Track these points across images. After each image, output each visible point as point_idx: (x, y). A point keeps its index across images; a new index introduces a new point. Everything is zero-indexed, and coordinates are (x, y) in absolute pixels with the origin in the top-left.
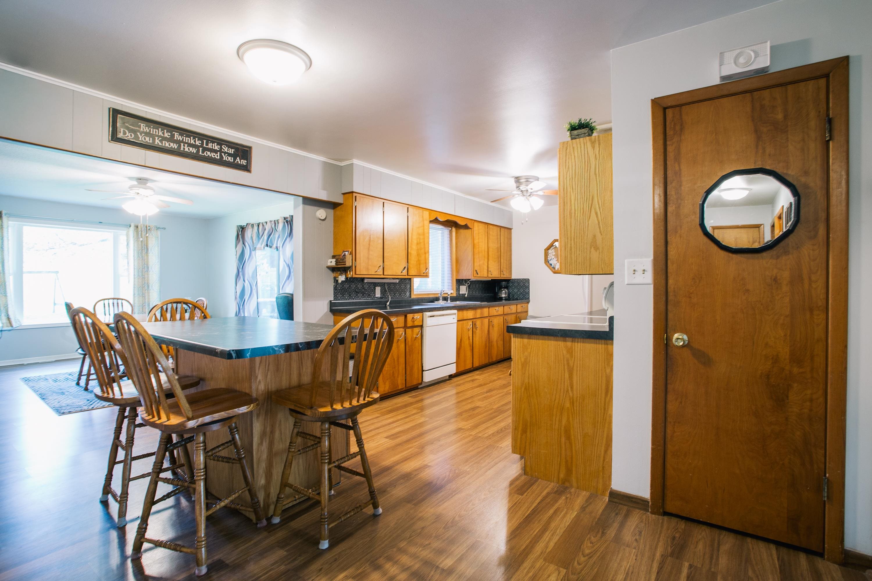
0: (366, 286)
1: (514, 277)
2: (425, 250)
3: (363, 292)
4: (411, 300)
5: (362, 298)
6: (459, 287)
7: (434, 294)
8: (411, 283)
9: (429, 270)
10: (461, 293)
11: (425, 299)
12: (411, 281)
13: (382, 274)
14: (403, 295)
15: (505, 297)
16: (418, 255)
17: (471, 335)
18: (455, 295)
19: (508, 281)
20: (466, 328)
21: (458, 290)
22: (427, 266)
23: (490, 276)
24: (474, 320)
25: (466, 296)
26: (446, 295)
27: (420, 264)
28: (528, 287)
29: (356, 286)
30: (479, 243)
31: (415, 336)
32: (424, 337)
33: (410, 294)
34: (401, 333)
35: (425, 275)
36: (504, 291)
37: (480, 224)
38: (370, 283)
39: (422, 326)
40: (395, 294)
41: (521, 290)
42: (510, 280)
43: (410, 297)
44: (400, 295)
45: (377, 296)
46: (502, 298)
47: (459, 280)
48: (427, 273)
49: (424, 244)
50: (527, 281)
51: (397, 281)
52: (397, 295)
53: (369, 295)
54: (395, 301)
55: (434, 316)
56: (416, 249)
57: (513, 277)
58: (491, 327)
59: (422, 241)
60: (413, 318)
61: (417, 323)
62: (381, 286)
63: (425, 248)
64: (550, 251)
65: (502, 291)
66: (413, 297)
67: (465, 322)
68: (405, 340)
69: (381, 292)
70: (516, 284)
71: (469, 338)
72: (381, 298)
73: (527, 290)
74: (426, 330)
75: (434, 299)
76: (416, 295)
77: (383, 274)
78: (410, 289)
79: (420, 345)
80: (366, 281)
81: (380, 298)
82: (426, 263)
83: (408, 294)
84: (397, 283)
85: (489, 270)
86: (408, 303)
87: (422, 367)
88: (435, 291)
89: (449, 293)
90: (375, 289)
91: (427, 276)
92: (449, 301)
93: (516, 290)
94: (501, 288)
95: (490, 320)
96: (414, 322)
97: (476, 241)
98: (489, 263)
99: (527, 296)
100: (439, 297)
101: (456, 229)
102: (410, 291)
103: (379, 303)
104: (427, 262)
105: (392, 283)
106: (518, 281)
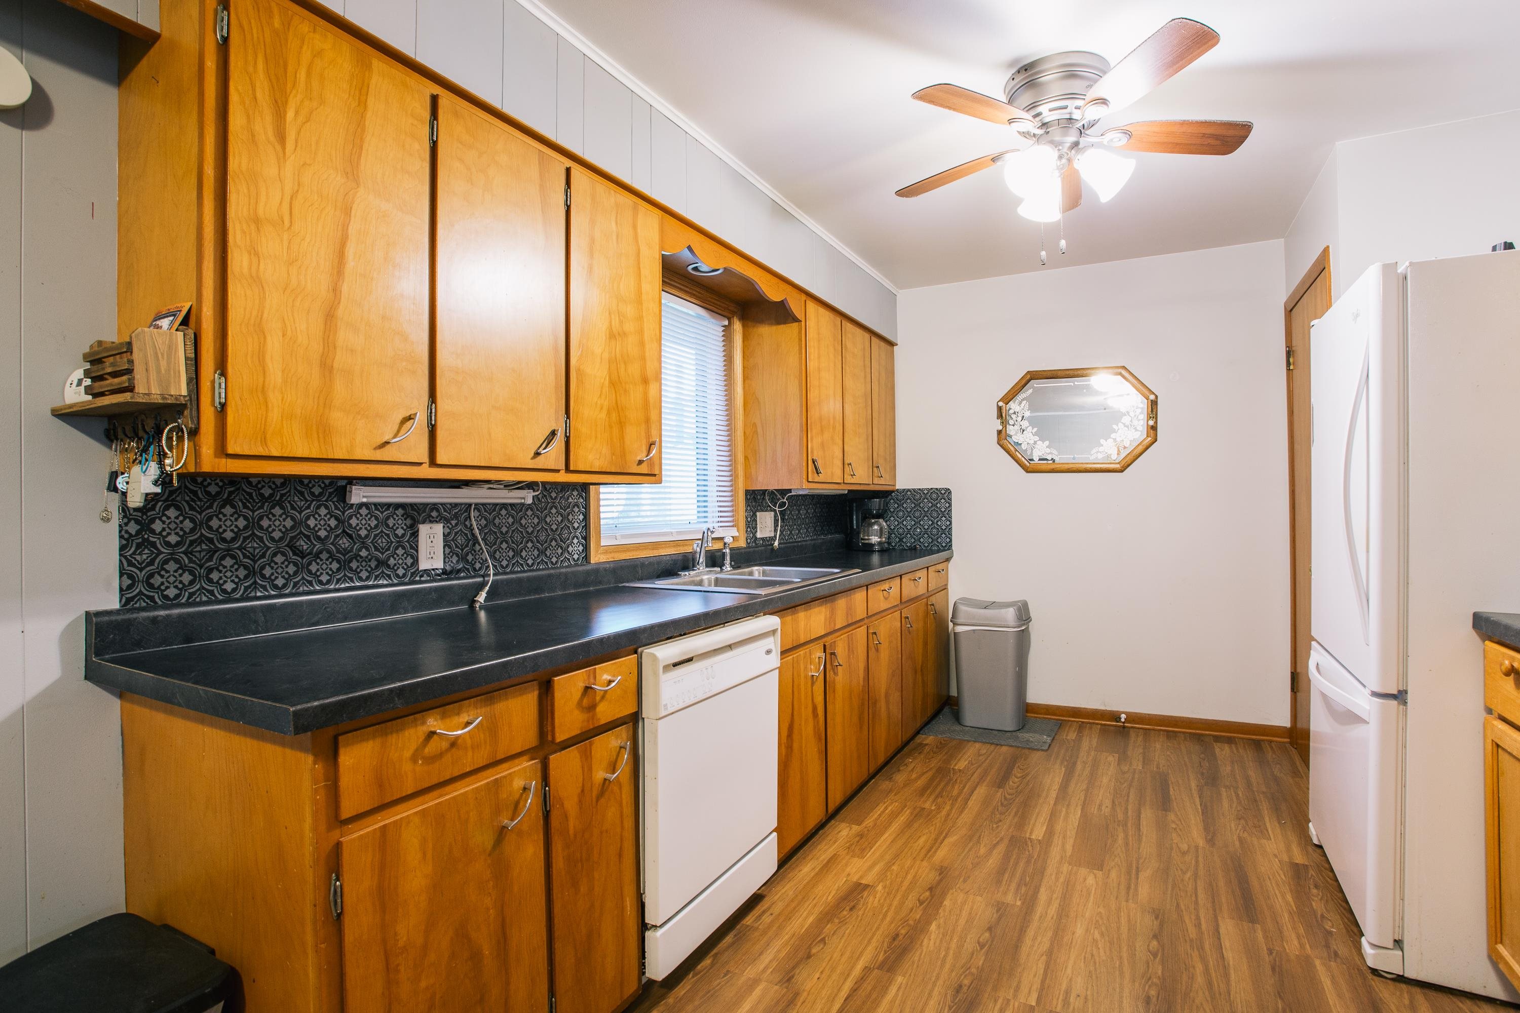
0: (361, 524)
1: (903, 482)
2: (644, 368)
3: (345, 552)
4: (588, 573)
5: (345, 579)
6: (755, 515)
7: (676, 543)
8: (587, 507)
9: (660, 452)
10: (759, 535)
11: (643, 565)
12: (587, 499)
13: (425, 458)
14: (553, 554)
15: (880, 543)
16: (615, 383)
17: (819, 699)
18: (742, 543)
19: (884, 495)
20: (806, 677)
21: (751, 525)
22: (654, 432)
23: (849, 479)
24: (829, 640)
25: (776, 543)
26: (718, 546)
27: (621, 424)
28: (947, 514)
29: (297, 524)
30: (819, 370)
31: (600, 774)
32: (648, 769)
33: (586, 548)
34: (518, 783)
35: (643, 469)
36: (876, 527)
37: (822, 311)
38: (388, 505)
39: (635, 719)
40: (517, 553)
41: (926, 523)
42: (893, 491)
43: (587, 558)
44: (542, 552)
45: (424, 565)
46: (872, 545)
47: (754, 491)
48: (651, 463)
49: (642, 344)
50: (944, 495)
51: (528, 497)
52: (529, 554)
53: (381, 563)
54: (520, 580)
55: (690, 660)
56: (606, 355)
57: (899, 486)
58: (872, 653)
59: (629, 327)
60: (587, 688)
61: (606, 712)
62: (447, 521)
63: (643, 358)
64: (1014, 406)
65: (872, 524)
66: (597, 558)
67: (801, 652)
68: (547, 816)
69: (446, 545)
70: (908, 505)
71: (815, 709)
72: (446, 574)
73: (943, 523)
74: (655, 734)
75: (675, 562)
76: (610, 549)
77: (433, 462)
78: (587, 527)
79: (628, 810)
80: (358, 495)
81: (444, 572)
82: (647, 421)
83: (576, 548)
84: (529, 507)
85: (847, 462)
86: (576, 586)
87: (642, 906)
88: (679, 533)
89: (728, 540)
90: (415, 534)
91: (653, 476)
92: (727, 567)
93: (909, 523)
94: (868, 517)
95: (871, 631)
96: (592, 708)
97: (812, 365)
98: (846, 440)
99: (943, 540)
100: (694, 553)
101: (744, 326)
102: (586, 538)
103: (434, 595)
104: (653, 416)
105: (504, 506)
106: (917, 497)
